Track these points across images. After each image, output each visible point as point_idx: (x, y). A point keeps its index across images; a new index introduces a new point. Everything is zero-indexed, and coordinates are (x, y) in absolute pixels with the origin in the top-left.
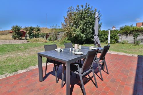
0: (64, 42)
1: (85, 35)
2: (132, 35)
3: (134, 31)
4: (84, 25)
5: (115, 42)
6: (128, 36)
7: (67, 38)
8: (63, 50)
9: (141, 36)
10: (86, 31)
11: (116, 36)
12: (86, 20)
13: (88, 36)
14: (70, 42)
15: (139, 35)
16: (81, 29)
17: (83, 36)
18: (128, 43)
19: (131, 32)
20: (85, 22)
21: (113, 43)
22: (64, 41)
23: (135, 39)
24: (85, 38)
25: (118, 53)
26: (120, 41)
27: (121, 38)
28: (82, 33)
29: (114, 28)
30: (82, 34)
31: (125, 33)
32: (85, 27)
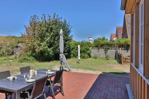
0: (25, 59)
1: (52, 49)
2: (103, 49)
3: (104, 45)
4: (51, 37)
5: (87, 57)
6: (100, 50)
7: (29, 53)
8: (16, 78)
9: (111, 50)
10: (55, 45)
11: (88, 50)
12: (54, 32)
13: (57, 51)
14: (33, 59)
15: (109, 49)
16: (47, 43)
17: (50, 51)
18: (100, 57)
19: (102, 46)
20: (53, 35)
21: (85, 58)
22: (24, 57)
23: (105, 53)
24: (52, 53)
25: (84, 71)
26: (92, 55)
27: (94, 52)
28: (49, 47)
29: (91, 37)
30: (49, 49)
31: (97, 46)
32: (52, 41)
